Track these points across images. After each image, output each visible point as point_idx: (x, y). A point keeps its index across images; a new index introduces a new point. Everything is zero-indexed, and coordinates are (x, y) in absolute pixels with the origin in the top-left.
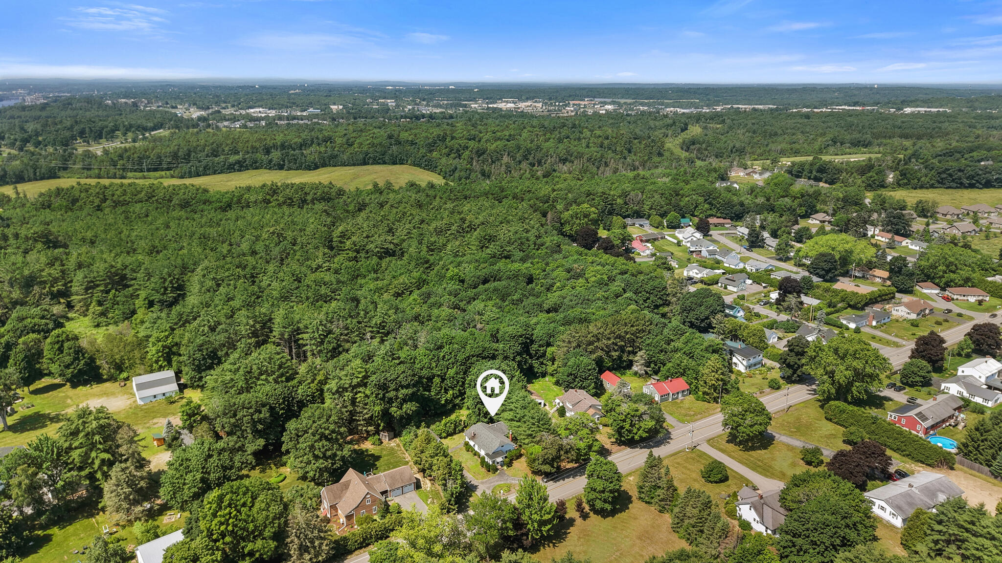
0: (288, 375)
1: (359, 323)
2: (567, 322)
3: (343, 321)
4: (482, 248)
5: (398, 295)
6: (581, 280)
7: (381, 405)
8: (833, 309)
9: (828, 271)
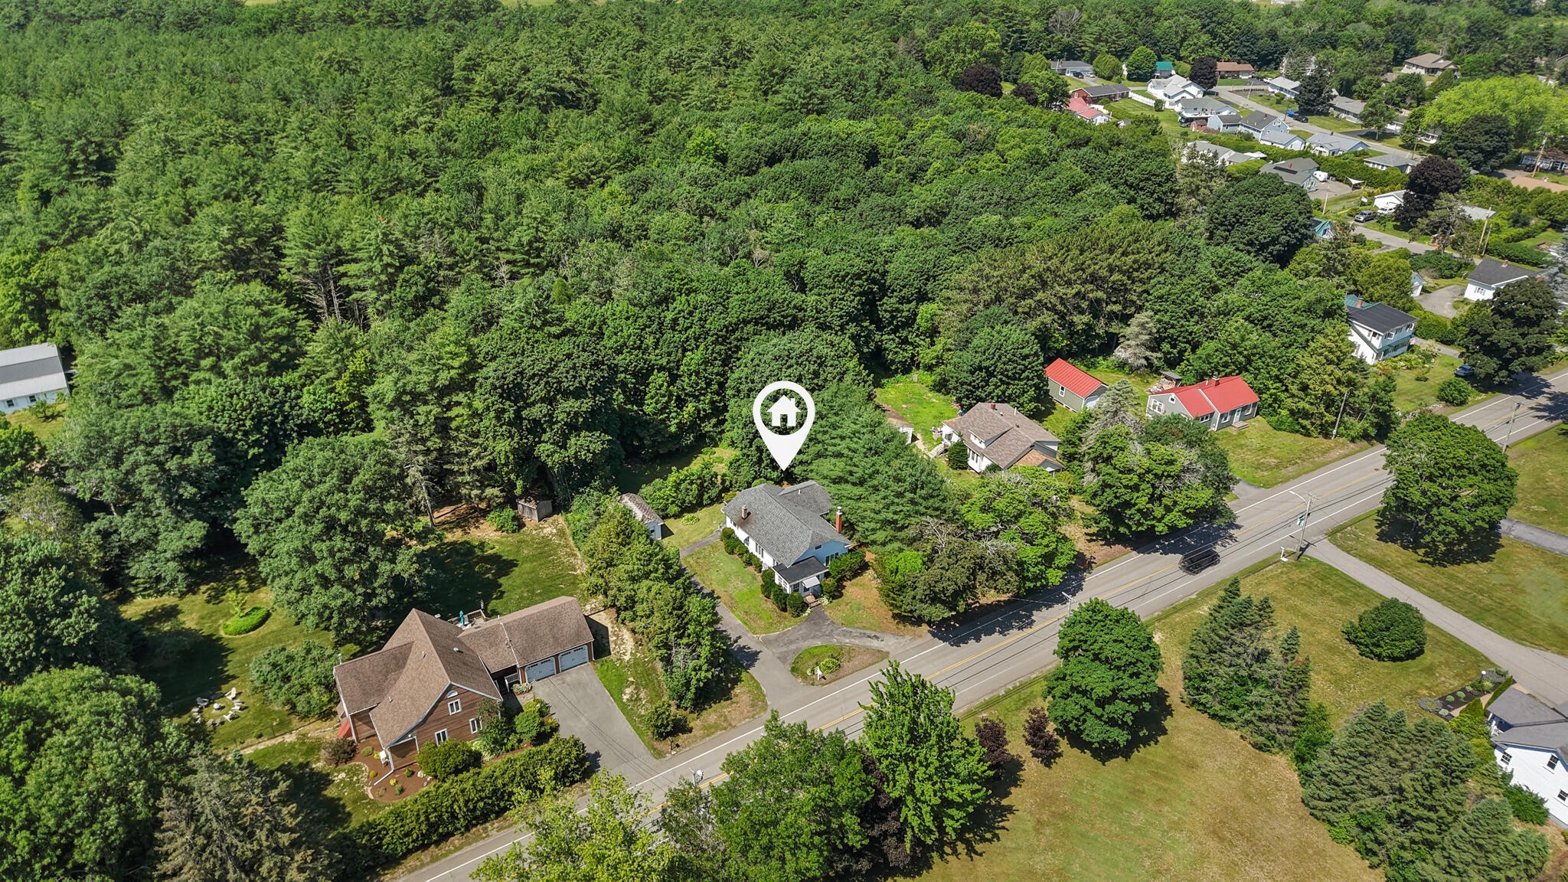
0: (276, 356)
1: (483, 240)
2: (966, 246)
3: (441, 235)
4: (766, 93)
5: (579, 183)
6: (988, 155)
7: (512, 437)
8: (1522, 230)
9: (1489, 155)
